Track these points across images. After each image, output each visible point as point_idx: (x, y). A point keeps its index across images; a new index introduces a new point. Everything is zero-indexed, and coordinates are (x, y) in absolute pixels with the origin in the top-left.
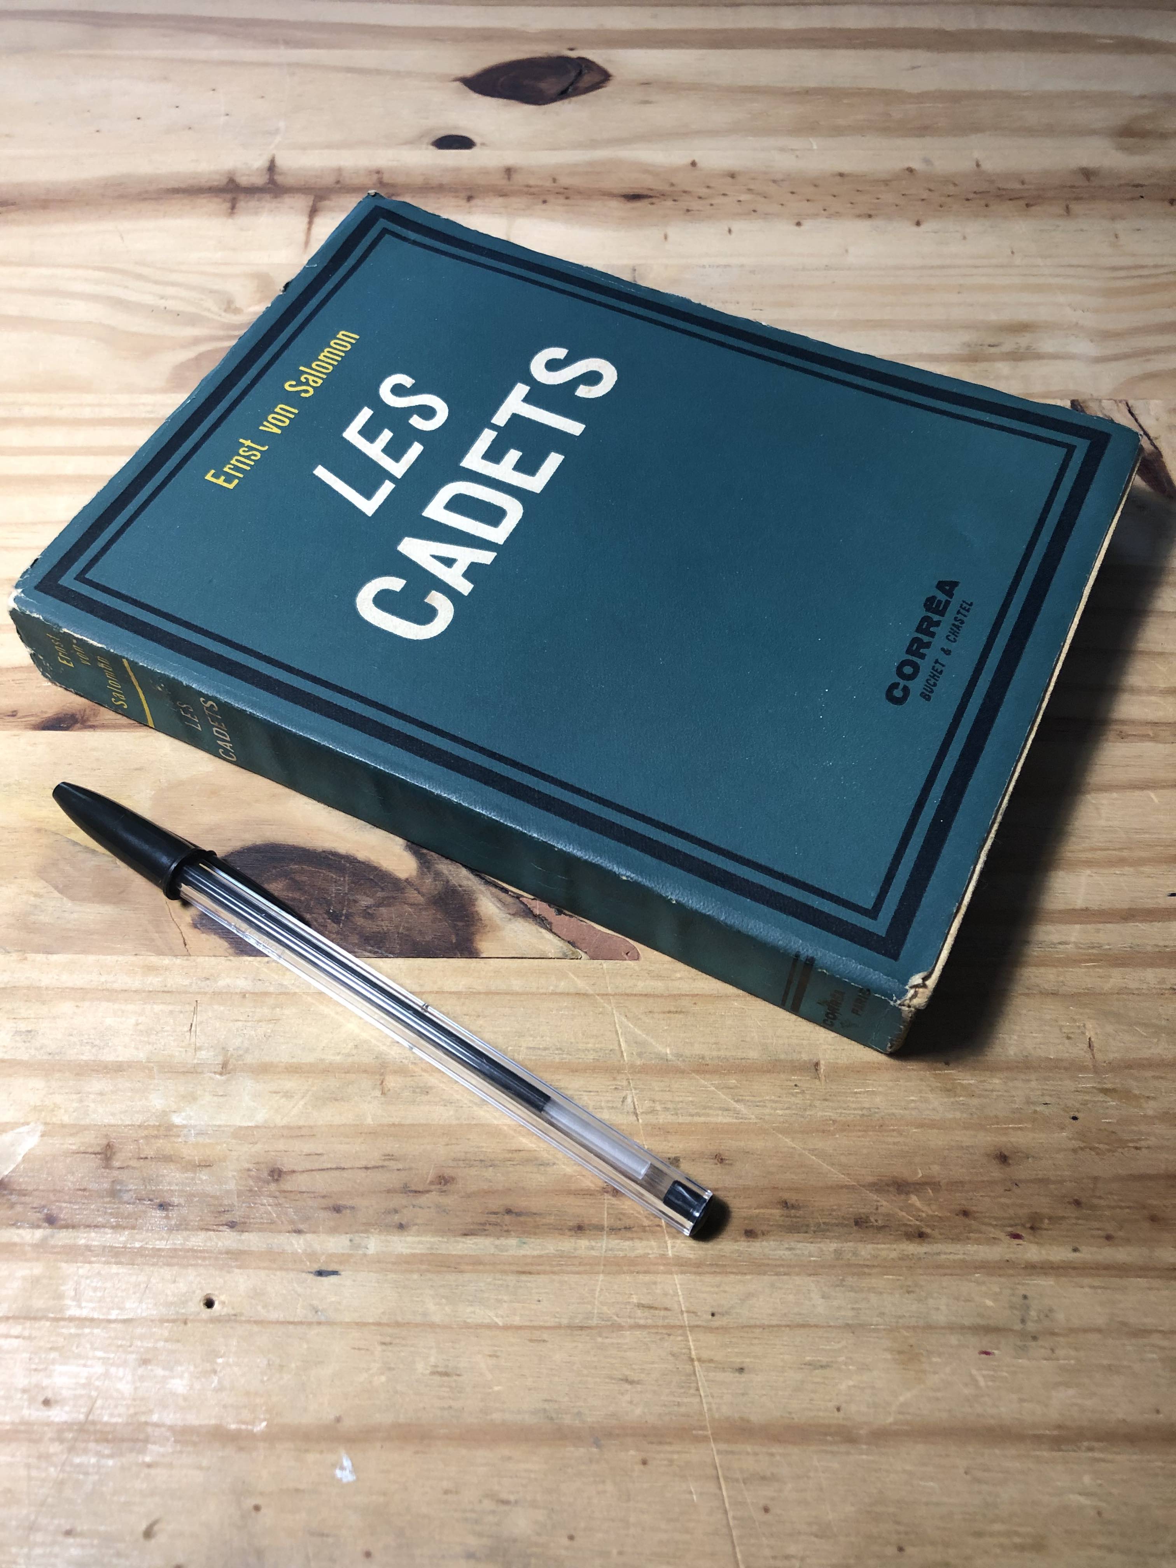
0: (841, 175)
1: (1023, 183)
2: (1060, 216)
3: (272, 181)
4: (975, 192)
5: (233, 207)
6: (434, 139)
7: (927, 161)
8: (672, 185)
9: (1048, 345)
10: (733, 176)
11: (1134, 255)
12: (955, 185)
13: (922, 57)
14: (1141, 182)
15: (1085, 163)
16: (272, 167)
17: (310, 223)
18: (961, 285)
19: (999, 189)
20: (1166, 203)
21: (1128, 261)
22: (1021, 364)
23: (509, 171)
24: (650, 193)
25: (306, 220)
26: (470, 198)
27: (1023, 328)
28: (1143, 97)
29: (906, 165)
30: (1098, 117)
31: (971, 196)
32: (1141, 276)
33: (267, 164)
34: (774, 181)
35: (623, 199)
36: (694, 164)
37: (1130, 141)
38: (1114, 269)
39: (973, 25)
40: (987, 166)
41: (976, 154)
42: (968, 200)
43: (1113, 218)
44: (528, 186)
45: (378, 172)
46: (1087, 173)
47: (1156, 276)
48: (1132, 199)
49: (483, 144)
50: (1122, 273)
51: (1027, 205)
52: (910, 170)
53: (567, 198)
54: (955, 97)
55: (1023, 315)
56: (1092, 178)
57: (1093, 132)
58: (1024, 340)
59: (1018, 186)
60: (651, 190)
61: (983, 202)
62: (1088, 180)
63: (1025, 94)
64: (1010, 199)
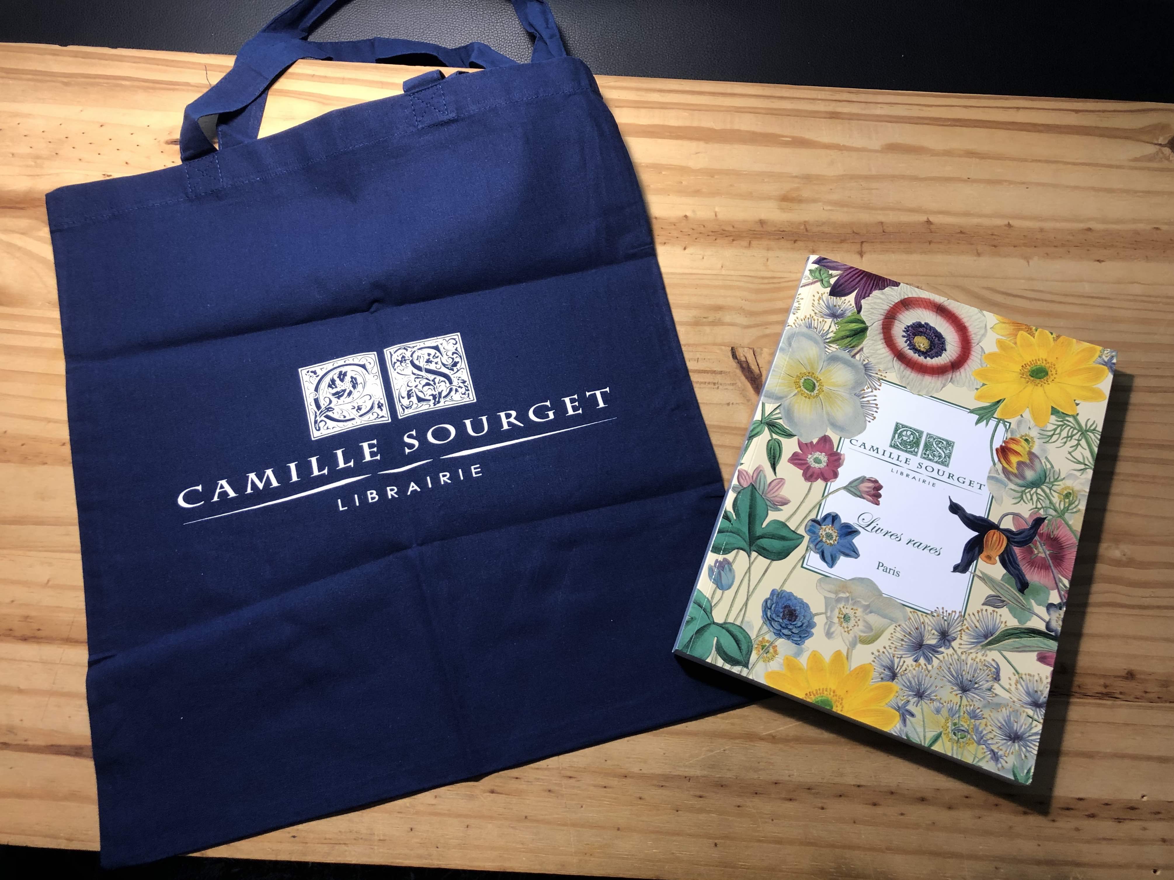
1: (733, 227)
2: (745, 247)
4: (712, 232)
7: (694, 211)
9: (727, 318)
11: (773, 271)
12: (704, 226)
13: (701, 146)
14: (785, 229)
15: (763, 216)
18: (697, 285)
19: (723, 230)
20: (793, 242)
21: (769, 274)
22: (715, 328)
27: (719, 308)
28: (796, 177)
29: (684, 214)
30: (773, 188)
31: (710, 233)
32: (773, 283)
37: (784, 204)
38: (763, 278)
39: (728, 127)
40: (720, 216)
41: (717, 209)
42: (708, 236)
43: (768, 249)
46: (762, 222)
47: (779, 283)
48: (778, 239)
50: (766, 281)
51: (733, 240)
52: (686, 216)
54: (711, 173)
55: (720, 302)
56: (764, 226)
57: (769, 198)
58: (719, 315)
59: (731, 229)
61: (715, 238)
62: (762, 226)
63: (745, 172)
64: (727, 236)
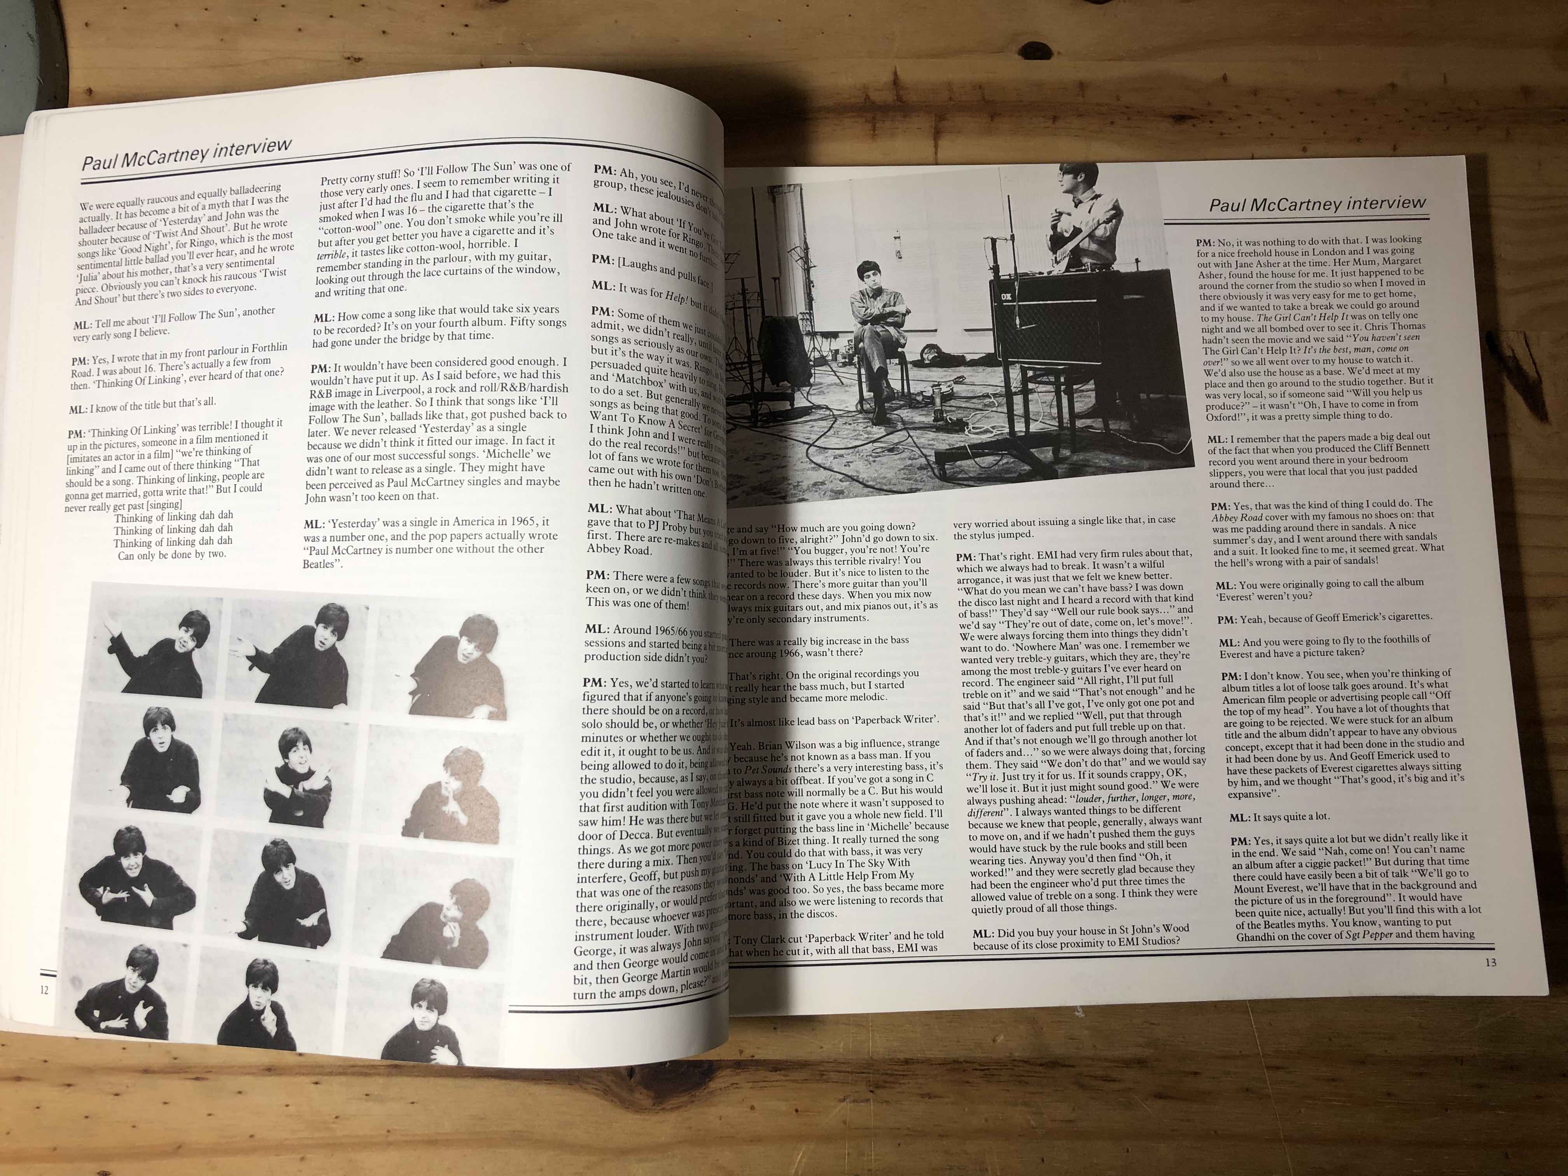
0: (1339, 91)
3: (899, 98)
5: (874, 129)
6: (1020, 47)
8: (1209, 104)
10: (1255, 92)
16: (896, 82)
17: (936, 147)
23: (1082, 86)
24: (1192, 114)
25: (932, 143)
26: (1055, 119)
33: (891, 78)
34: (1288, 100)
35: (1171, 120)
36: (1225, 78)
44: (1098, 104)
45: (980, 87)
49: (1059, 53)
53: (1129, 119)
60: (1192, 109)
